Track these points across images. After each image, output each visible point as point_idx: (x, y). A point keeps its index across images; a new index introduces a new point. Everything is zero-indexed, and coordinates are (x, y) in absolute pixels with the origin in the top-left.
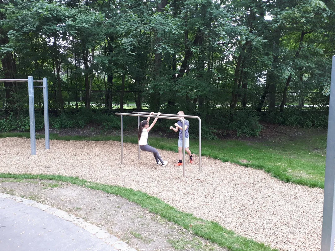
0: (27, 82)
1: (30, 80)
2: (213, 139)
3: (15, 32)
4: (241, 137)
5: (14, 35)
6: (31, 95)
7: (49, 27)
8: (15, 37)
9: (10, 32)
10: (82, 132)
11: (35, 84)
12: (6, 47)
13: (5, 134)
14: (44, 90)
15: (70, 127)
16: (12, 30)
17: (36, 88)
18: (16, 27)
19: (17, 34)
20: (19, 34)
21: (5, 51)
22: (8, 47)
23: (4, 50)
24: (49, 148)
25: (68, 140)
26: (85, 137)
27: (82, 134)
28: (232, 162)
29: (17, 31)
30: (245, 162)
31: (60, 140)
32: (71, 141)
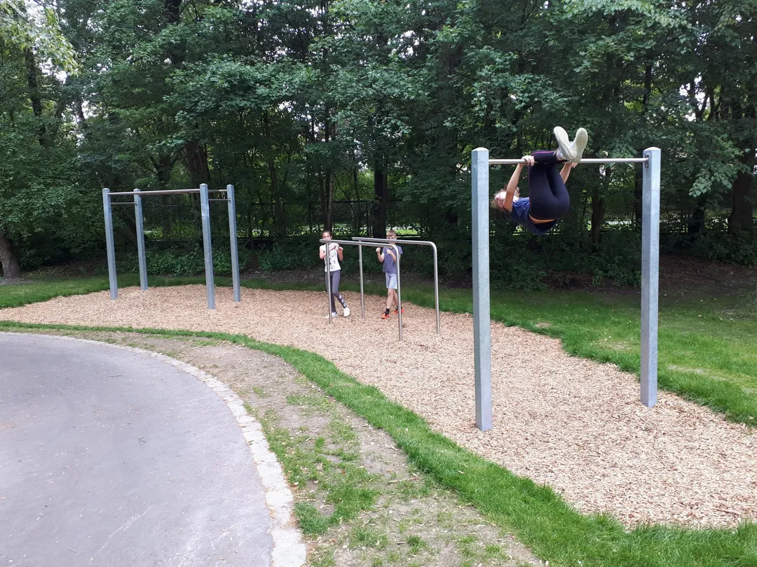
0: (199, 194)
1: (203, 189)
2: (538, 289)
3: (186, 113)
4: (602, 286)
5: (184, 118)
6: (205, 214)
7: (229, 103)
8: (185, 122)
9: (178, 114)
10: (306, 277)
11: (211, 195)
12: (175, 138)
13: (186, 279)
14: (229, 204)
15: (288, 269)
16: (182, 112)
17: (214, 202)
18: (188, 106)
19: (188, 117)
20: (192, 116)
21: (173, 145)
22: (176, 138)
23: (171, 143)
24: (239, 301)
25: (280, 289)
26: (307, 285)
27: (306, 279)
28: (523, 326)
29: (189, 111)
30: (546, 325)
31: (267, 289)
32: (284, 292)
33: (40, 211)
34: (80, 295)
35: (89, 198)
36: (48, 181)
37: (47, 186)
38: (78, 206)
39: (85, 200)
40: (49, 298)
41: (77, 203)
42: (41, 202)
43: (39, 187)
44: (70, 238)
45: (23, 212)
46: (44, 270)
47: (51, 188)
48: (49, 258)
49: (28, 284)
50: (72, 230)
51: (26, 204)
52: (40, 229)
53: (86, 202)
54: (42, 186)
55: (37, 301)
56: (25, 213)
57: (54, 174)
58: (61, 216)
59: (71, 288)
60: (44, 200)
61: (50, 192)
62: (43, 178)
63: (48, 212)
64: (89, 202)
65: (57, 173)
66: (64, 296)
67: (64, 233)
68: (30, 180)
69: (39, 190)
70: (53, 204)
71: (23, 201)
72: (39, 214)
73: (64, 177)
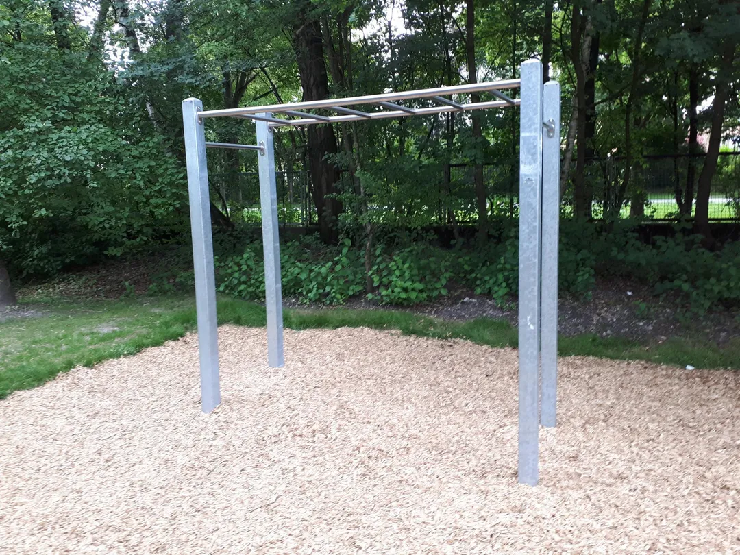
33: (43, 175)
34: (122, 359)
35: (141, 150)
36: (61, 115)
37: (59, 123)
38: (119, 165)
39: (135, 153)
40: (52, 374)
41: (118, 159)
42: (46, 154)
43: (40, 125)
44: (104, 228)
45: (10, 177)
46: (64, 280)
47: (67, 128)
48: (72, 259)
49: (23, 320)
50: (108, 213)
51: (15, 160)
52: (43, 212)
53: (134, 157)
54: (48, 123)
55: (21, 388)
56: (15, 178)
57: (72, 101)
58: (86, 183)
59: (104, 339)
60: (51, 151)
61: (63, 135)
62: (52, 109)
63: (59, 177)
64: (140, 158)
65: (78, 100)
66: (89, 365)
67: (94, 220)
68: (25, 111)
69: (40, 132)
70: (68, 159)
71: (10, 152)
72: (39, 180)
73: (93, 108)
